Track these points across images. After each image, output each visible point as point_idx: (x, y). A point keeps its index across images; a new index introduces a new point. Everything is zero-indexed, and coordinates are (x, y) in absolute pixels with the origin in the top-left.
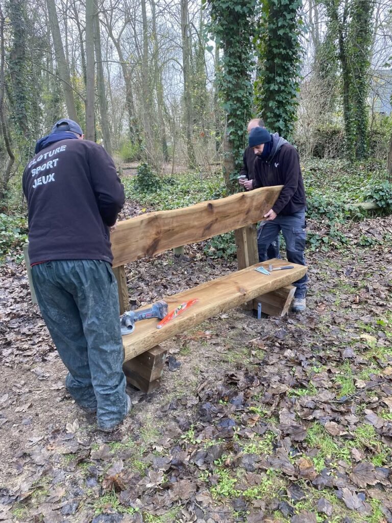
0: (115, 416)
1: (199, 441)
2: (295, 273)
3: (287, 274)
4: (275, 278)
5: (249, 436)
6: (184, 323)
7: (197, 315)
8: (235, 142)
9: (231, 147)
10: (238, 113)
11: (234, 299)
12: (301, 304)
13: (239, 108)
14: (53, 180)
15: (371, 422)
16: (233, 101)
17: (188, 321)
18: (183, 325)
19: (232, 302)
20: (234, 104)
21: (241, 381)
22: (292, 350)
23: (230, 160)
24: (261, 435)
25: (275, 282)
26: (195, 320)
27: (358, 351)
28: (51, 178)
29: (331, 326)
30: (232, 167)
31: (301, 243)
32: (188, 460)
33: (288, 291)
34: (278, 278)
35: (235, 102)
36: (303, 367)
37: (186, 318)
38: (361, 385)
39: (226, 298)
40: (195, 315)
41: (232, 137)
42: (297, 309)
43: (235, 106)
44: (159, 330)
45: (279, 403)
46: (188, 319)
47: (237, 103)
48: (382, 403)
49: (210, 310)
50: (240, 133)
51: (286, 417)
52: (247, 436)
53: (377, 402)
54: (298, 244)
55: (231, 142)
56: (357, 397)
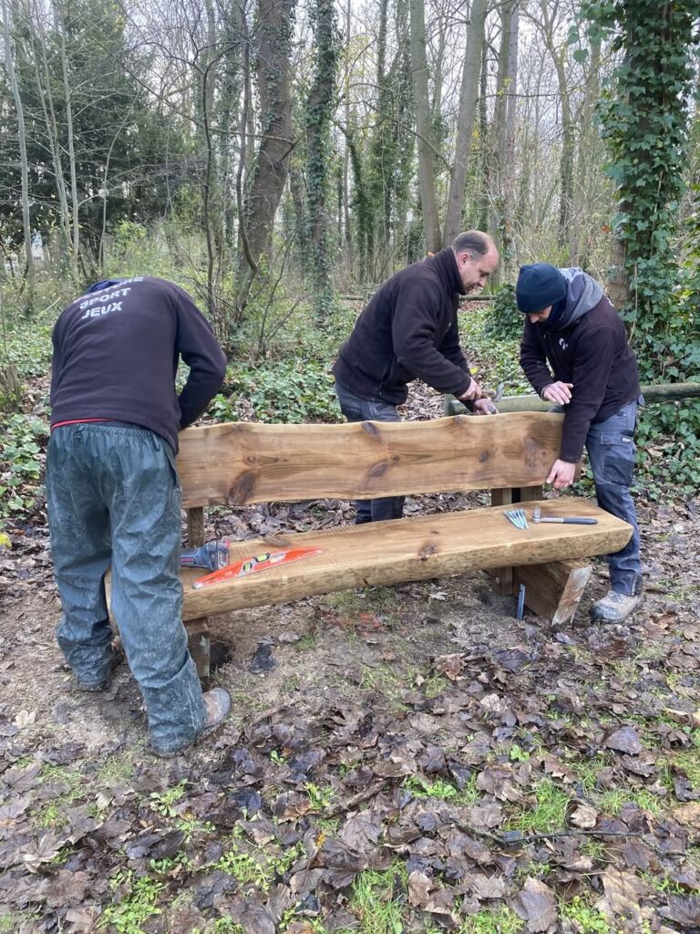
0: (176, 730)
1: (173, 814)
2: (589, 537)
3: (564, 536)
4: (528, 538)
5: (257, 840)
6: (256, 590)
7: (290, 580)
8: (630, 245)
9: (623, 255)
10: (640, 183)
11: (396, 564)
12: (616, 606)
13: (644, 172)
14: (120, 309)
15: (526, 911)
16: (632, 160)
17: (268, 586)
18: (254, 592)
19: (389, 568)
20: (634, 166)
21: (346, 728)
22: (501, 697)
23: (619, 280)
24: (283, 845)
25: (525, 546)
26: (284, 588)
27: (659, 742)
28: (117, 307)
29: (646, 669)
30: (624, 297)
31: (618, 466)
32: (124, 839)
33: (567, 572)
34: (534, 540)
35: (636, 161)
36: (496, 738)
37: (264, 579)
38: (584, 820)
39: (377, 558)
40: (285, 577)
41: (624, 235)
42: (598, 612)
43: (635, 169)
44: (194, 591)
45: (374, 795)
46: (266, 583)
47: (640, 163)
48: (595, 879)
49: (327, 575)
50: (641, 226)
51: (357, 829)
52: (254, 837)
53: (587, 871)
54: (611, 469)
55: (623, 243)
56: (548, 844)
